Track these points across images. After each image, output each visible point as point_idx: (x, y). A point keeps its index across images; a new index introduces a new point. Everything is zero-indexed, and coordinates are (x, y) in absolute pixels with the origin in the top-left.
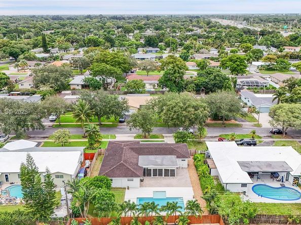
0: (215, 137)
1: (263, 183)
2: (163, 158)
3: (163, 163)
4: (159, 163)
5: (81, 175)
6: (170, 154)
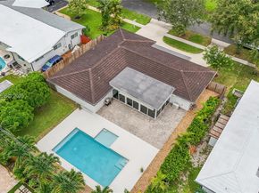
2: (152, 85)
3: (145, 94)
4: (139, 91)
5: (48, 64)
6: (170, 83)
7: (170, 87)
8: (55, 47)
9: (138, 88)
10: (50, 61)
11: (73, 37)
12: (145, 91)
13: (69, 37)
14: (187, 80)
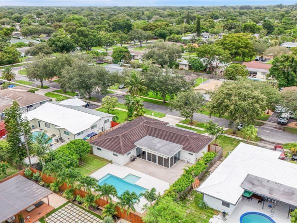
0: (272, 143)
1: (268, 215)
2: (166, 144)
3: (160, 149)
4: (156, 147)
5: (87, 138)
6: (179, 143)
7: (179, 146)
8: (92, 127)
9: (156, 146)
10: (88, 136)
11: (105, 122)
12: (160, 147)
13: (103, 122)
14: (192, 141)
